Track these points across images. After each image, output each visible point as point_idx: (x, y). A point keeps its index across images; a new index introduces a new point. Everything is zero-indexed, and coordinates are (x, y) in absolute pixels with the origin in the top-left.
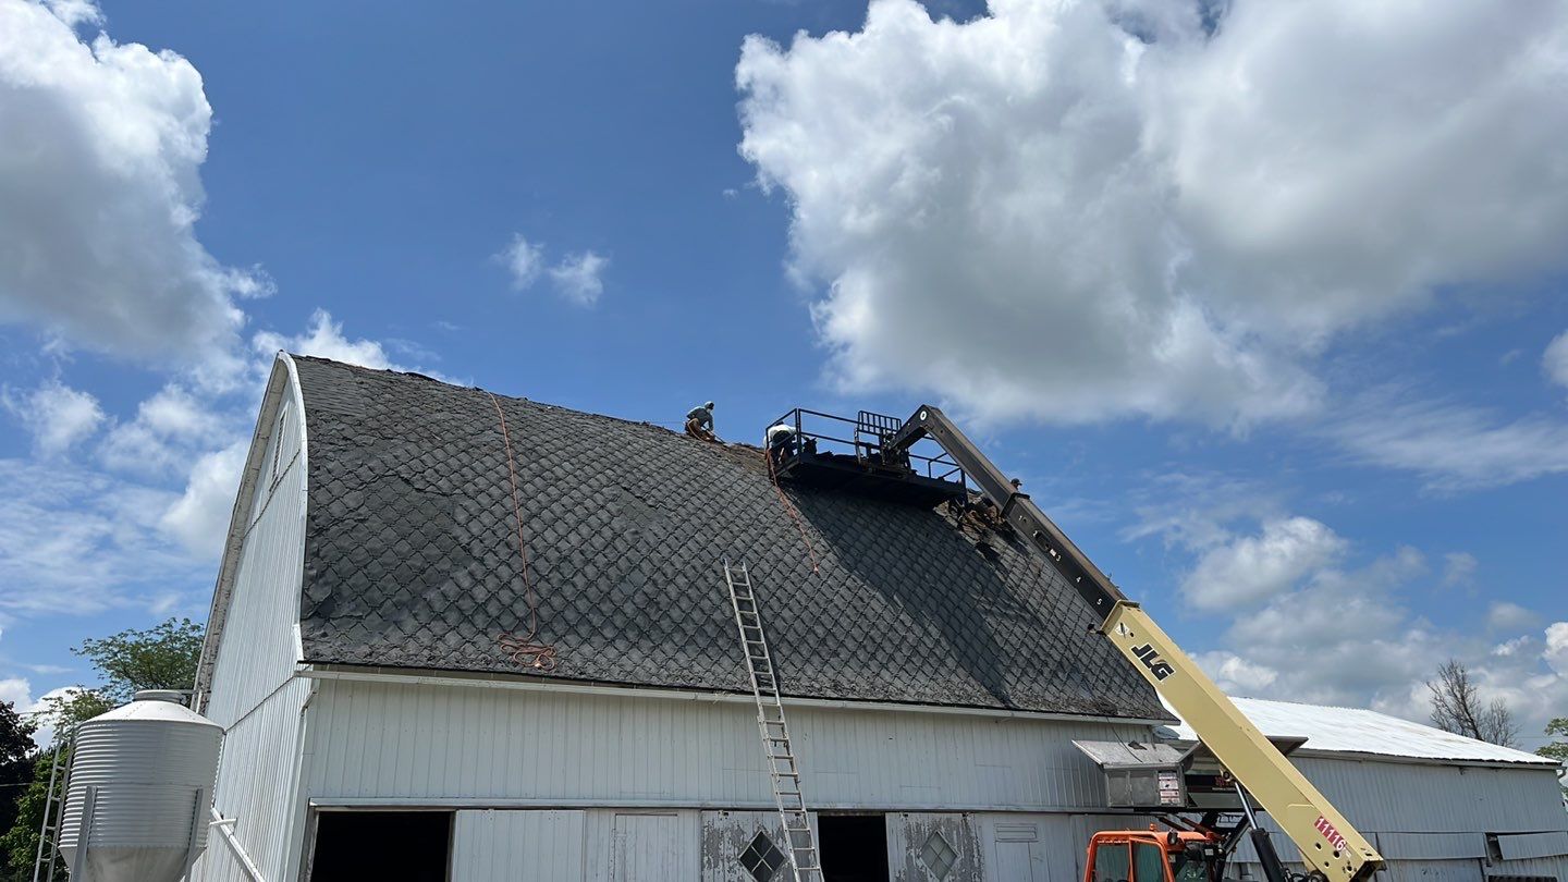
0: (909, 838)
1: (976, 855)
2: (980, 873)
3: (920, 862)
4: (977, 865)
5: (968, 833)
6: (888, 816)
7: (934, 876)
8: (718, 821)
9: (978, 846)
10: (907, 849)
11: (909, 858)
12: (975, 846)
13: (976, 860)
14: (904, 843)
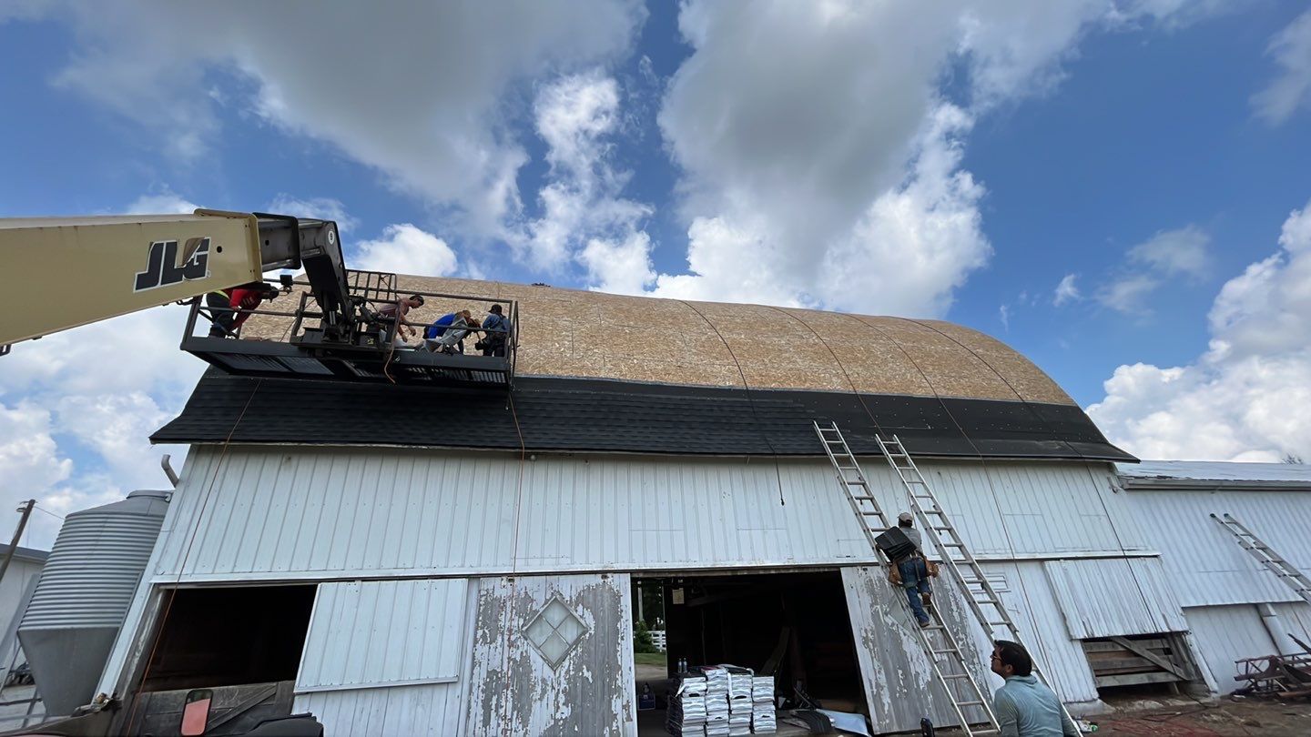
0: (872, 592)
1: (955, 609)
2: (964, 628)
3: (889, 620)
4: (958, 620)
5: (942, 586)
6: (843, 570)
7: (907, 632)
8: (501, 589)
9: (956, 599)
10: (872, 606)
11: (875, 615)
12: (952, 599)
13: (956, 614)
14: (867, 600)
